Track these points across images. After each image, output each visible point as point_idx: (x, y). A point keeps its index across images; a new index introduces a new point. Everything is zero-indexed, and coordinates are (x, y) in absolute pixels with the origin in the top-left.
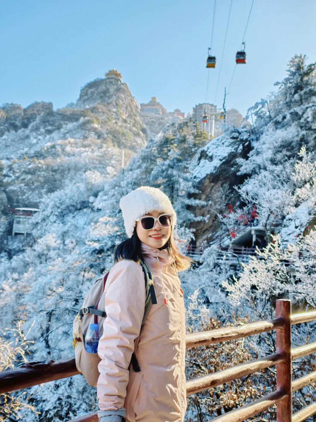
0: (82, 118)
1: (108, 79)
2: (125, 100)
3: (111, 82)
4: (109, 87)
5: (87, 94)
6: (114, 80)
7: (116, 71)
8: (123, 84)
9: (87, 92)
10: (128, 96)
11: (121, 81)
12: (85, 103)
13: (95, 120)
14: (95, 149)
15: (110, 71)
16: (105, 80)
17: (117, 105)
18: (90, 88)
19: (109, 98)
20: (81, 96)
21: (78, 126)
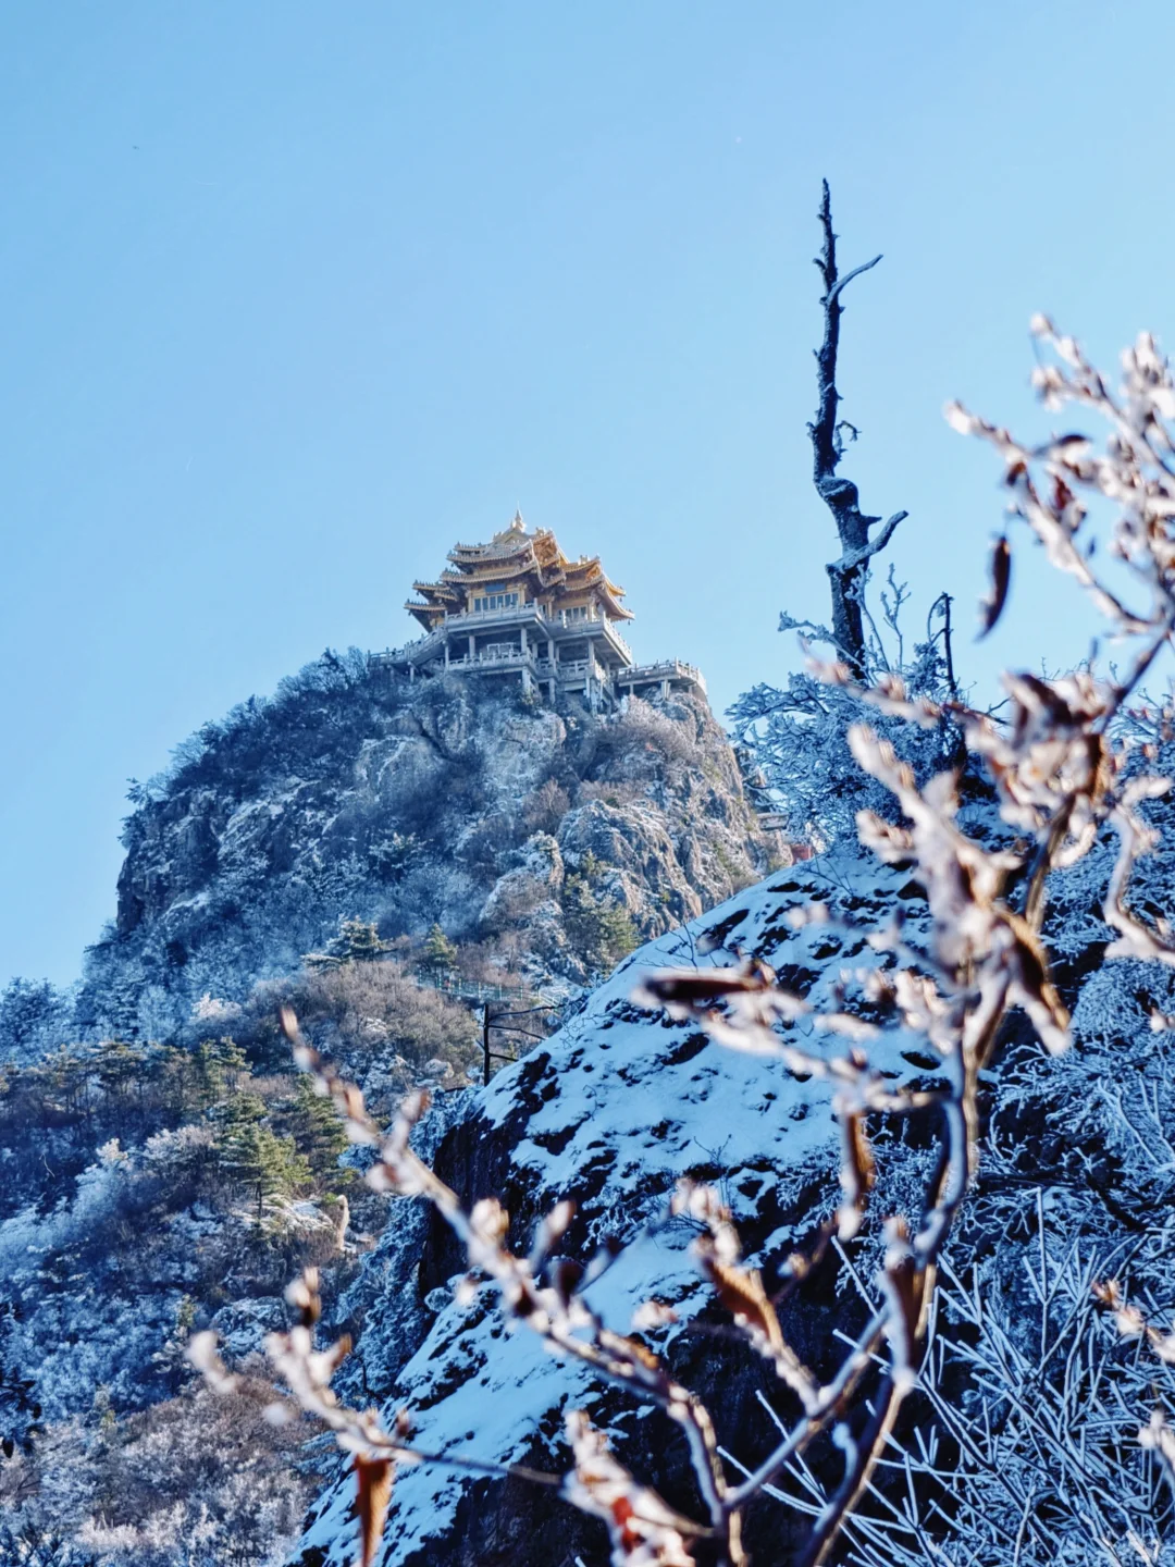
0: (109, 1150)
1: (457, 647)
2: (683, 857)
3: (497, 685)
4: (480, 738)
5: (206, 866)
6: (528, 655)
7: (547, 547)
8: (645, 687)
9: (205, 836)
10: (715, 808)
11: (611, 659)
12: (194, 972)
13: (277, 1152)
14: (269, 1510)
15: (468, 561)
16: (423, 665)
17: (585, 930)
18: (247, 790)
19: (483, 866)
20: (137, 900)
21: (48, 1262)
